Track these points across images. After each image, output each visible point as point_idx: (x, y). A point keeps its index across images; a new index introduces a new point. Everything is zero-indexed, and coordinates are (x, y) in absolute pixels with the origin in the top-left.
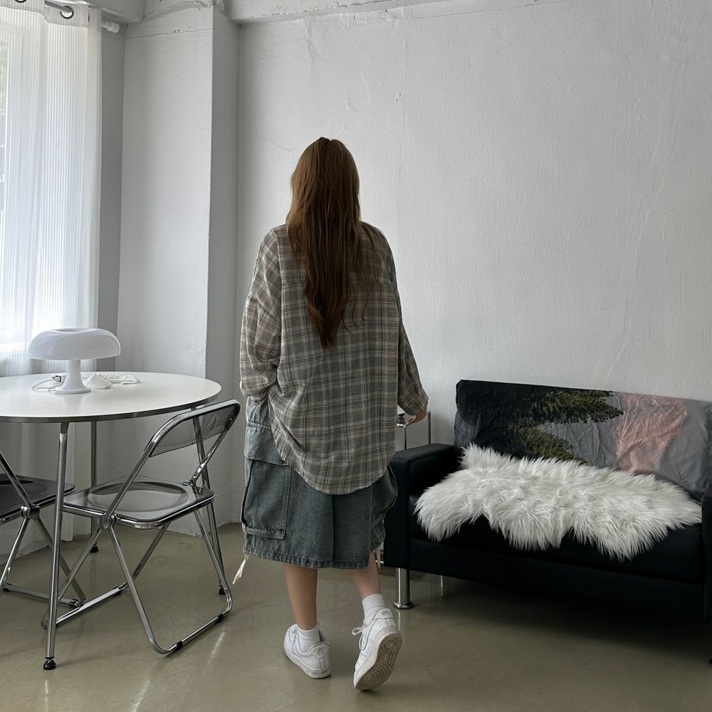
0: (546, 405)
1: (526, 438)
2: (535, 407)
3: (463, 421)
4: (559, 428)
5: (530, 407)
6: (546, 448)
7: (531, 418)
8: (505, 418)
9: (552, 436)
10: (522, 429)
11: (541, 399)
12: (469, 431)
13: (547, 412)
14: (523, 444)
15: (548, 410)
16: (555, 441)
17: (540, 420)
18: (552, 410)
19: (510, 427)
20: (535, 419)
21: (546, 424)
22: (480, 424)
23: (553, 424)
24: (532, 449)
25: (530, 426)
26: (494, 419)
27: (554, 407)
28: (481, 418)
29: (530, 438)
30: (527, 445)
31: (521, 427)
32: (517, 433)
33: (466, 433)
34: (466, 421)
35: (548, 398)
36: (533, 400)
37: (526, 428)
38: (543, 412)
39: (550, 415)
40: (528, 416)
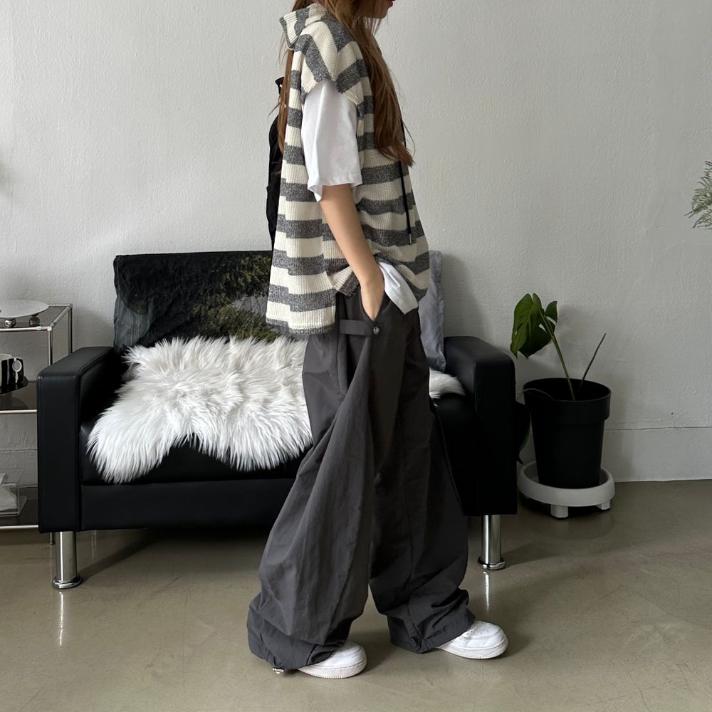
0: (241, 275)
1: (218, 321)
2: (227, 279)
3: (128, 310)
4: (260, 302)
5: (220, 280)
6: (246, 330)
7: (223, 295)
8: (188, 299)
9: (252, 314)
10: (212, 310)
11: (235, 268)
12: (138, 323)
13: (243, 284)
15: (245, 281)
16: (256, 319)
17: (235, 295)
18: (249, 280)
19: (196, 309)
20: (228, 295)
21: (243, 299)
22: (153, 312)
23: (253, 298)
25: (223, 305)
26: (172, 303)
27: (253, 278)
28: (155, 302)
29: (224, 320)
31: (210, 308)
32: (206, 317)
33: (134, 326)
34: (132, 310)
35: (244, 266)
36: (224, 270)
37: (218, 308)
38: (238, 284)
39: (248, 287)
40: (219, 292)
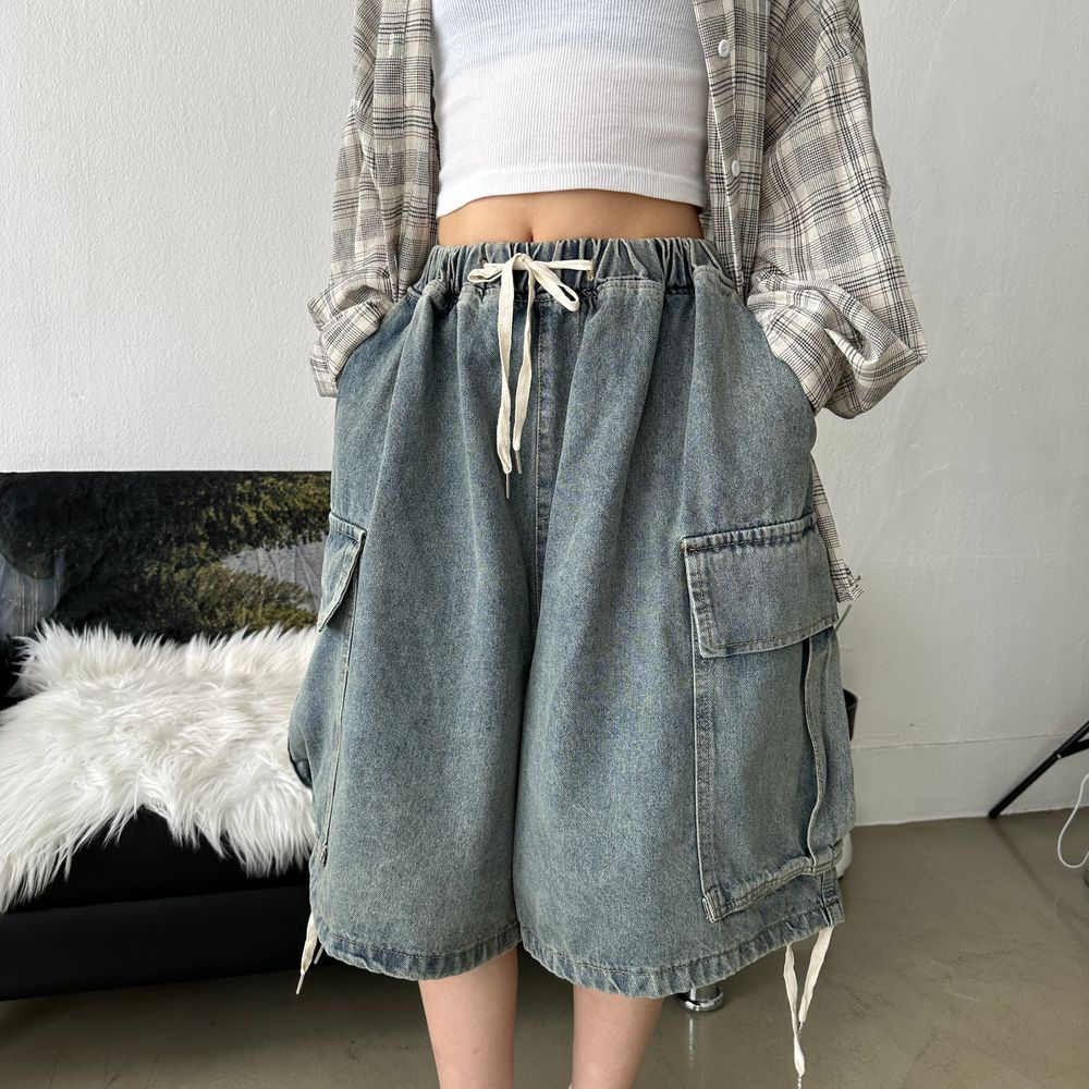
0: (237, 511)
1: (195, 591)
2: (209, 518)
3: (13, 571)
4: (275, 558)
5: (196, 519)
6: (250, 608)
7: (204, 546)
8: (134, 552)
9: (260, 580)
10: (183, 572)
11: (225, 498)
12: (36, 595)
13: (242, 528)
14: (189, 608)
15: (245, 520)
16: (269, 589)
17: (227, 546)
18: (254, 521)
19: (151, 571)
20: (213, 545)
21: (242, 553)
22: (65, 574)
23: (261, 552)
24: (212, 615)
25: (203, 563)
26: (102, 558)
27: (259, 515)
28: (67, 556)
29: (207, 591)
30: (200, 608)
31: (178, 568)
32: (171, 584)
33: (27, 601)
34: (22, 570)
35: (241, 495)
36: (204, 502)
37: (193, 569)
38: (231, 526)
39: (250, 533)
40: (195, 540)
